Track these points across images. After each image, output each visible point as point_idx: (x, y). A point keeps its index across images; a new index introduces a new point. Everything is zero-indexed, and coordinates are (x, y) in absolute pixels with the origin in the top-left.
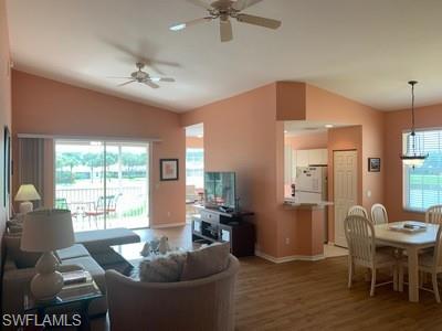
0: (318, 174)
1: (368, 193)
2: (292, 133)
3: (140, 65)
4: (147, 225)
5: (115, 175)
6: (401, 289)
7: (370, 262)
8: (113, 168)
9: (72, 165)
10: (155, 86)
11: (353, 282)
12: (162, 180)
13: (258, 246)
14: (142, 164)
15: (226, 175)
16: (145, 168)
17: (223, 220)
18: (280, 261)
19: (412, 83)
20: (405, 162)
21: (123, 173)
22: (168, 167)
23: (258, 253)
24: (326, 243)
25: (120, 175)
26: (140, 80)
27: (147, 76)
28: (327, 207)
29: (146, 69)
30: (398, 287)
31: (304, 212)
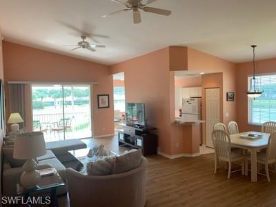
0: (195, 103)
1: (227, 114)
2: (179, 78)
3: (84, 37)
4: (90, 136)
5: (69, 103)
6: (246, 174)
7: (227, 158)
8: (68, 99)
9: (42, 98)
10: (93, 50)
11: (217, 170)
12: (99, 108)
13: (159, 148)
14: (86, 96)
15: (139, 105)
16: (88, 98)
17: (138, 133)
18: (173, 157)
19: (254, 46)
20: (249, 96)
21: (75, 102)
22: (102, 100)
23: (159, 153)
24: (201, 145)
25: (73, 103)
26: (84, 47)
27: (88, 44)
28: (201, 124)
29: (87, 40)
30: (245, 173)
31: (187, 127)
